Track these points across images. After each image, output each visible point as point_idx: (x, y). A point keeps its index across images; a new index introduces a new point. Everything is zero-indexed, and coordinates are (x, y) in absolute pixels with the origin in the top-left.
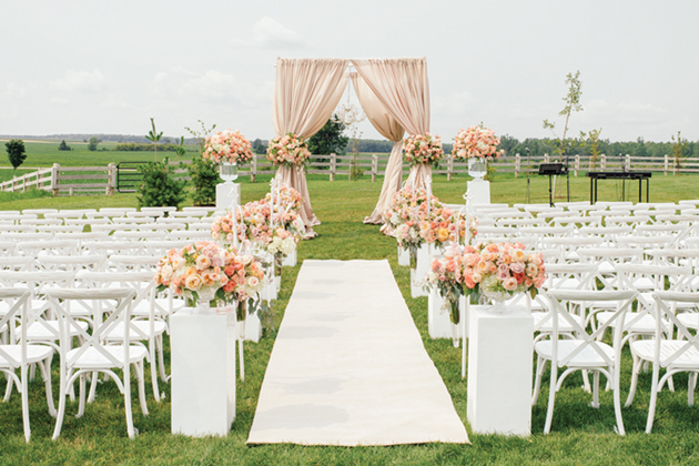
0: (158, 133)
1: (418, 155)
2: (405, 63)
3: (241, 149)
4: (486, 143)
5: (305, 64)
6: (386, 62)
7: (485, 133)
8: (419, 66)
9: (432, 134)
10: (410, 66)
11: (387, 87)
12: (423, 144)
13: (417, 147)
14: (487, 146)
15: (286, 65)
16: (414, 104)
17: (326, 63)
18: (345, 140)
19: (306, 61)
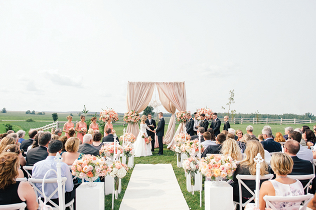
0: (87, 110)
1: (182, 119)
2: (177, 84)
3: (114, 117)
4: (209, 114)
5: (139, 84)
6: (170, 83)
7: (208, 110)
8: (182, 85)
9: (187, 111)
10: (179, 85)
11: (170, 93)
12: (184, 114)
13: (182, 115)
14: (209, 115)
15: (131, 84)
16: (180, 99)
17: (146, 83)
18: (154, 113)
19: (139, 83)
